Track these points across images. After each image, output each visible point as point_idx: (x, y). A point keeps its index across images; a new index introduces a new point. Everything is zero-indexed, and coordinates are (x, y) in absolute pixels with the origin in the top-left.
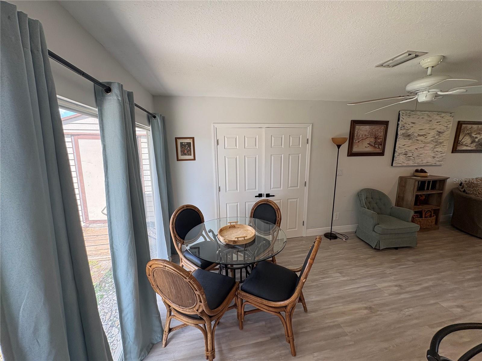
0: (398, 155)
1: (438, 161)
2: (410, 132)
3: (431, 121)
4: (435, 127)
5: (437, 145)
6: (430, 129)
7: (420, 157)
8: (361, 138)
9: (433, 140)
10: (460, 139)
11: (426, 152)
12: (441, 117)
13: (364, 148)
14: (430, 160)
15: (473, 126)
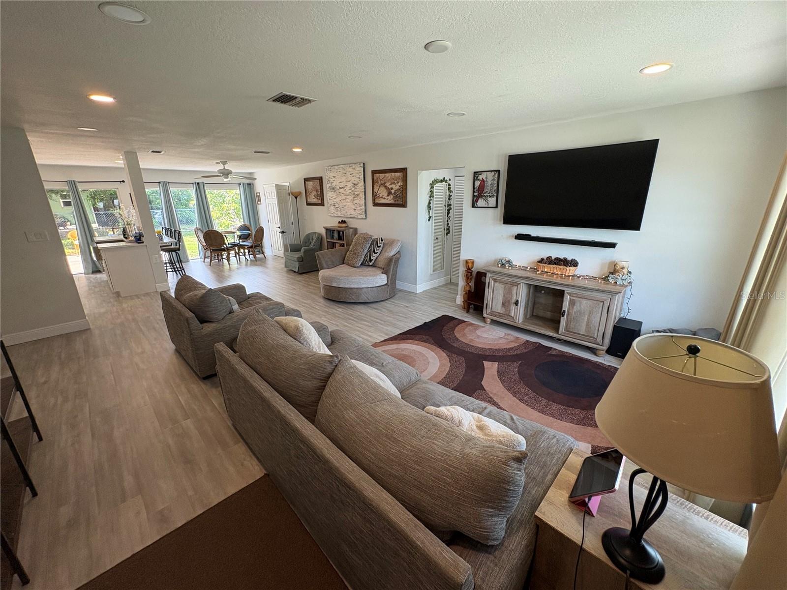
1: (359, 214)
2: (334, 184)
3: (346, 173)
4: (350, 179)
5: (354, 198)
6: (346, 181)
7: (344, 209)
8: (309, 191)
9: (351, 192)
10: (376, 191)
11: (348, 204)
12: (352, 168)
13: (312, 199)
14: (352, 212)
15: (386, 174)
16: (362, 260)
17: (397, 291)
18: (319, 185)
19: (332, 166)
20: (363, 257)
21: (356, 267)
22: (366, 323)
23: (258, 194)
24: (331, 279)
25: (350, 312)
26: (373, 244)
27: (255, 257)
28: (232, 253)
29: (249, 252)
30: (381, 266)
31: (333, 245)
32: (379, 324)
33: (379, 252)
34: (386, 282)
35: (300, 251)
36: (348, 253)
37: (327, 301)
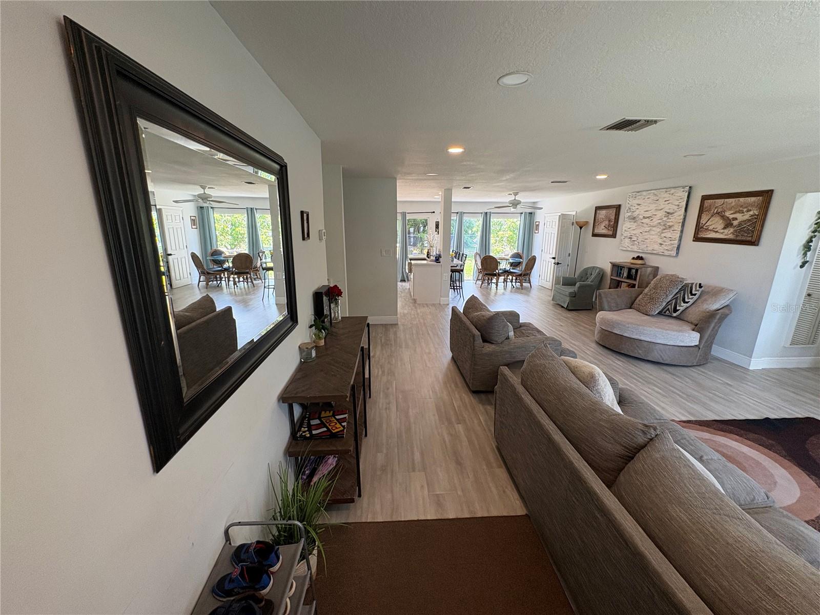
0: (624, 239)
1: (666, 250)
2: (635, 214)
3: (657, 200)
4: (662, 206)
5: (664, 229)
7: (645, 243)
8: (600, 221)
9: (660, 223)
10: (703, 221)
11: (652, 237)
12: (669, 194)
13: (601, 230)
14: (656, 247)
15: (727, 200)
16: (661, 308)
17: (711, 359)
18: (614, 214)
19: (638, 192)
20: (664, 304)
21: (649, 315)
22: (656, 389)
23: (538, 223)
24: (613, 324)
25: (633, 369)
26: (684, 290)
27: (522, 285)
28: (501, 279)
29: (516, 279)
30: (693, 320)
31: (617, 284)
32: (678, 397)
33: (691, 301)
34: (697, 343)
35: (575, 285)
36: (641, 296)
37: (602, 348)
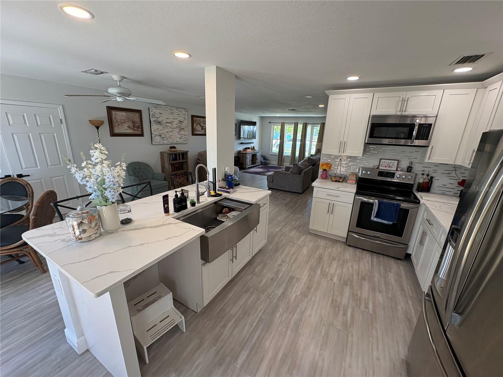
0: (155, 136)
1: (184, 141)
2: (160, 120)
3: (173, 113)
5: (180, 130)
7: (171, 138)
8: (119, 122)
9: (177, 126)
10: (195, 126)
11: (174, 134)
12: (179, 111)
13: (124, 130)
14: (178, 140)
15: (200, 119)
18: (138, 117)
